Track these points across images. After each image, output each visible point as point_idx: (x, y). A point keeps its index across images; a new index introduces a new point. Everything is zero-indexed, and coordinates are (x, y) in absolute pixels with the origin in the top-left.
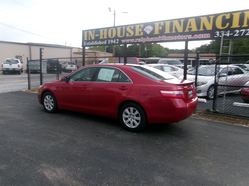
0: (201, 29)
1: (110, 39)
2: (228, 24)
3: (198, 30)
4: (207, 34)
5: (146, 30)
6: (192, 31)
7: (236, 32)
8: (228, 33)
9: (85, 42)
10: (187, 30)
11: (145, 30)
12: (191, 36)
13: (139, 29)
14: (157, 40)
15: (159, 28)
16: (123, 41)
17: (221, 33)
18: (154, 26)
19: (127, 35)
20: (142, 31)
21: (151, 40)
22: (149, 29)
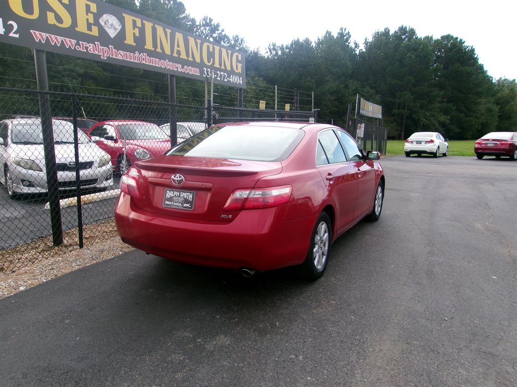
0: (191, 58)
3: (187, 58)
4: (197, 70)
5: (105, 23)
6: (181, 57)
7: (218, 74)
8: (213, 74)
11: (102, 22)
12: (180, 66)
13: (87, 14)
14: (132, 60)
15: (134, 31)
16: (39, 36)
17: (207, 71)
18: (122, 21)
19: (51, 19)
20: (94, 25)
21: (119, 55)
22: (111, 24)
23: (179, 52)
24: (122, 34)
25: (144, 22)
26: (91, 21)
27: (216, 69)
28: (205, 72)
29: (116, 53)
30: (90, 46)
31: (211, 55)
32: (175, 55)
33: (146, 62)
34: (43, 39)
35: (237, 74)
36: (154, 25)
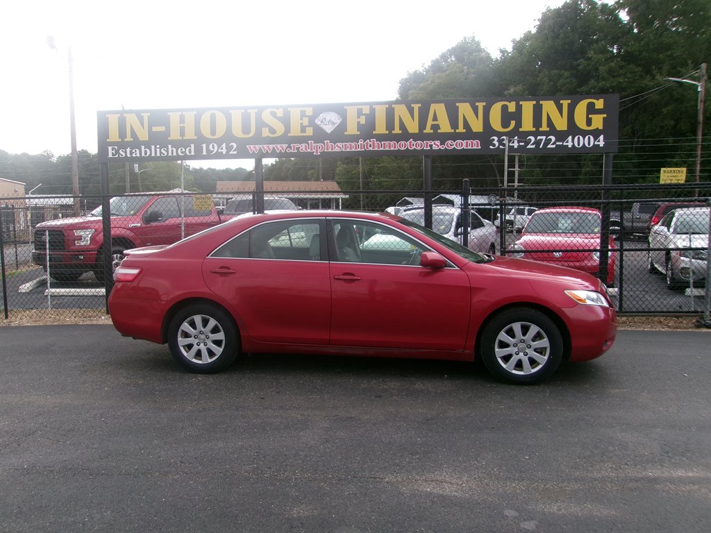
0: (461, 129)
1: (208, 142)
2: (513, 123)
3: (453, 131)
4: (475, 142)
5: (322, 122)
6: (439, 131)
7: (530, 140)
8: (516, 142)
9: (110, 148)
10: (428, 130)
11: (318, 122)
12: (438, 143)
13: (302, 120)
14: (353, 150)
15: (359, 120)
16: (253, 149)
17: (501, 141)
18: (344, 115)
19: (265, 133)
20: (309, 126)
21: (336, 148)
22: (329, 120)
23: (435, 127)
24: (343, 126)
26: (306, 123)
27: (524, 134)
28: (495, 142)
29: (332, 147)
30: (301, 146)
33: (374, 148)
34: (256, 150)
35: (585, 133)
36: (390, 106)
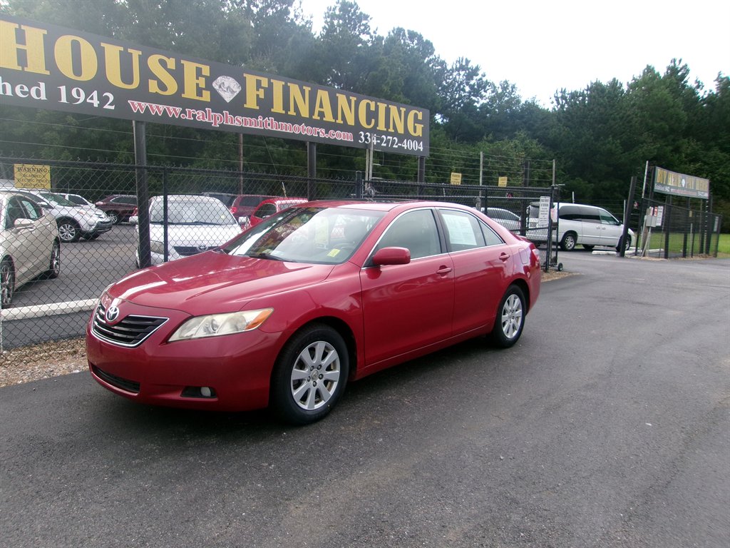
0: (340, 120)
1: (70, 84)
3: (334, 121)
4: (349, 134)
5: (220, 87)
6: (324, 119)
7: (383, 138)
8: (375, 138)
12: (323, 130)
13: (197, 79)
14: (253, 127)
15: (258, 93)
16: (137, 106)
17: (366, 136)
18: (242, 83)
19: (153, 87)
20: (206, 89)
21: (236, 122)
22: (227, 88)
23: (322, 114)
24: (241, 97)
25: (272, 81)
26: (202, 85)
27: (380, 133)
28: (362, 137)
29: (232, 120)
30: (198, 113)
31: (372, 115)
32: (316, 117)
33: (272, 128)
34: (142, 109)
35: (413, 138)
36: (286, 83)
